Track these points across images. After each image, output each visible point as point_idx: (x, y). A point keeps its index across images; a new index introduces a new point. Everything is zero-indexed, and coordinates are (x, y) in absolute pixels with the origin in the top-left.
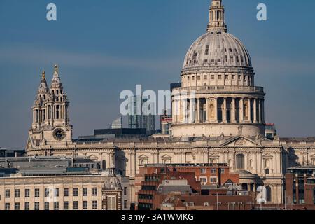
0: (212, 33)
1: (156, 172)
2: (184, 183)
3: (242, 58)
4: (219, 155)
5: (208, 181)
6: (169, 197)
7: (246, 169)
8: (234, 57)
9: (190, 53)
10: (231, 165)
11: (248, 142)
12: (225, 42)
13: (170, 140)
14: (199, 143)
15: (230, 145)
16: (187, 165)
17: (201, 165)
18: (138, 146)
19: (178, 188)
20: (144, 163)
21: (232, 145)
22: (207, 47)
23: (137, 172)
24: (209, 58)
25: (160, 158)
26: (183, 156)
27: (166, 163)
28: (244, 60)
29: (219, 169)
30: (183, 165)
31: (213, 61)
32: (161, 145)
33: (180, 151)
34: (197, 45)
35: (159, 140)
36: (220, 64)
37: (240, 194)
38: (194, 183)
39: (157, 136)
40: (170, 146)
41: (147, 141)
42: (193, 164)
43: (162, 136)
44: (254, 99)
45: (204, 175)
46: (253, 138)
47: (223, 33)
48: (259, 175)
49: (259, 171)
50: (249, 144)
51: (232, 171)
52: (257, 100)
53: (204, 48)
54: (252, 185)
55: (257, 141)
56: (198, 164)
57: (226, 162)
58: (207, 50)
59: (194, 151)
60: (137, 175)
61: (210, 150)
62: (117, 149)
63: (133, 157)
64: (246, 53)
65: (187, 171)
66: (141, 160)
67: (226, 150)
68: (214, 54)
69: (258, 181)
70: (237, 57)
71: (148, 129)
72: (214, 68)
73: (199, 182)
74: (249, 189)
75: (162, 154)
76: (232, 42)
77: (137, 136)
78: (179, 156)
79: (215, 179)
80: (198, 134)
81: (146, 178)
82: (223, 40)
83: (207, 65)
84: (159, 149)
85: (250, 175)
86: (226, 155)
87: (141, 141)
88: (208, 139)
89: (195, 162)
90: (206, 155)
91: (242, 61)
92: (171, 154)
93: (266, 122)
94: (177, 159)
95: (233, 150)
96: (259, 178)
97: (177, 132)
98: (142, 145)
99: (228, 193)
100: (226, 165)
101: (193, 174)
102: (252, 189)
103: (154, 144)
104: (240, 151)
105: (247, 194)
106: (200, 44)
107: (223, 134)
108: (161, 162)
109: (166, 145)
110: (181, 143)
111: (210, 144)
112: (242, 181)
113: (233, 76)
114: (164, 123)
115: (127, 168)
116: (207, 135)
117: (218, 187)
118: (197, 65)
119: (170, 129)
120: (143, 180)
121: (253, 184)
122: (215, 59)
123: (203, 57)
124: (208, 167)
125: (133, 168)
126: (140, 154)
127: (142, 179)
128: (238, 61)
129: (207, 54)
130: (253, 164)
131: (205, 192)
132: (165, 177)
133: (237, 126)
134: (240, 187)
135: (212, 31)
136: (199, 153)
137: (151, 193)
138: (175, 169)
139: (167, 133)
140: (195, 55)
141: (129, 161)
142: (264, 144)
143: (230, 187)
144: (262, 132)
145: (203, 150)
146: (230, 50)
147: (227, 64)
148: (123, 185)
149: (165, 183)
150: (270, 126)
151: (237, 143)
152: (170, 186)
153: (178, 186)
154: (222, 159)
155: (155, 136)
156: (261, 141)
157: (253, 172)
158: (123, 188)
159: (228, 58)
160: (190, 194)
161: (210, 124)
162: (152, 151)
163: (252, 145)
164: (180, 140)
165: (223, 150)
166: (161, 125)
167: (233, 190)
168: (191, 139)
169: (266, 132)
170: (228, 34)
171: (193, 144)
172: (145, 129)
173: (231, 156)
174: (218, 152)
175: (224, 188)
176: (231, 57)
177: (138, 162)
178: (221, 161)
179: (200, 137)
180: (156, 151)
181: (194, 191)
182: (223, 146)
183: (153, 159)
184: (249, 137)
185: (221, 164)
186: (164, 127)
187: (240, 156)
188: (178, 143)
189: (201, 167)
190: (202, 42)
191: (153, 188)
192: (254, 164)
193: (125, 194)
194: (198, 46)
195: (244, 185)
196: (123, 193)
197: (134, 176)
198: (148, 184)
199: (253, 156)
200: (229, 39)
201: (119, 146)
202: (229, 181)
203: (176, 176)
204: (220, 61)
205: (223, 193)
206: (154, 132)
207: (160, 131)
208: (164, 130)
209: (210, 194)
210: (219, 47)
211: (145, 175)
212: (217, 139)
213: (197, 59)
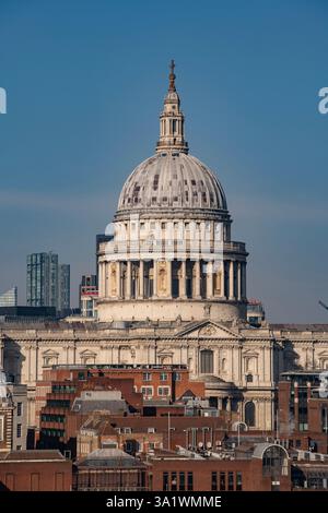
0: (164, 155)
1: (71, 379)
2: (115, 396)
3: (211, 195)
4: (173, 350)
5: (154, 393)
6: (92, 418)
7: (215, 373)
8: (200, 195)
9: (129, 186)
10: (192, 367)
11: (218, 330)
12: (185, 170)
13: (95, 326)
14: (141, 332)
15: (191, 335)
16: (121, 366)
17: (144, 366)
18: (42, 335)
19: (106, 404)
20: (51, 363)
21: (194, 334)
22: (157, 177)
23: (40, 378)
24: (159, 194)
25: (78, 356)
26: (116, 352)
27: (88, 363)
28: (215, 198)
29: (173, 374)
30: (114, 366)
31: (165, 199)
32: (79, 335)
33: (111, 344)
34: (140, 174)
35: (77, 326)
36: (176, 205)
37: (206, 415)
38: (131, 396)
39: (75, 320)
40: (94, 335)
41: (56, 327)
42: (132, 366)
43: (81, 320)
44: (230, 261)
45: (146, 383)
46: (228, 324)
47: (183, 155)
48: (237, 384)
49: (236, 378)
50: (220, 334)
51: (193, 377)
52: (236, 263)
53: (152, 179)
54: (224, 400)
55: (235, 330)
56: (138, 366)
57: (185, 362)
58: (156, 182)
59: (133, 344)
60: (39, 383)
61: (159, 343)
62: (7, 341)
63: (33, 353)
64: (219, 187)
65: (120, 377)
66: (47, 358)
67: (185, 343)
68: (167, 188)
69: (235, 394)
70: (204, 195)
71: (59, 308)
72: (167, 212)
73: (140, 396)
74: (220, 408)
75: (80, 349)
76: (196, 170)
77: (41, 319)
78: (109, 352)
79: (166, 390)
80: (140, 317)
81: (54, 387)
82: (182, 167)
83: (156, 206)
84: (76, 341)
85: (221, 384)
86: (184, 351)
87: (47, 327)
88: (156, 325)
89: (135, 362)
90: (152, 352)
91: (212, 200)
92: (95, 349)
93: (249, 299)
94: (105, 357)
95: (195, 343)
96: (236, 389)
97: (105, 314)
98: (50, 334)
99: (186, 412)
100: (183, 367)
101: (131, 381)
102: (224, 406)
103: (69, 333)
104: (207, 345)
105: (217, 415)
106: (144, 172)
107: (180, 317)
108: (79, 361)
109: (87, 334)
110: (112, 331)
111: (158, 333)
112: (208, 394)
114: (85, 299)
115: (24, 372)
116: (154, 318)
117: (170, 403)
118: (139, 206)
119: (94, 309)
120: (50, 391)
121: (227, 398)
122: (169, 196)
123: (149, 193)
124: (155, 370)
125: (33, 372)
126: (45, 349)
127: (48, 389)
128: (205, 200)
129: (155, 188)
130: (227, 366)
131: (150, 411)
132: (85, 386)
133: (203, 305)
134: (206, 404)
135: (164, 151)
136: (142, 347)
137: (62, 413)
138: (101, 374)
139: (90, 314)
140: (137, 189)
141: (27, 359)
142: (245, 333)
143: (190, 404)
144: (242, 315)
145: (148, 343)
146: (193, 183)
147: (189, 204)
148: (16, 400)
149: (85, 396)
150: (255, 306)
151: (202, 332)
152: (93, 402)
153: (106, 401)
154: (178, 357)
155: (70, 320)
156: (240, 329)
157: (228, 379)
158: (16, 405)
159: (190, 196)
160: (125, 414)
161: (160, 301)
162: (66, 344)
163: (227, 336)
164: (110, 326)
165: (180, 343)
166: (81, 302)
167: (195, 408)
168: (129, 325)
169: (248, 315)
170: (190, 157)
171: (132, 333)
172: (54, 308)
173: (193, 353)
174: (172, 347)
175: (180, 404)
176: (195, 194)
177: (41, 362)
178: (176, 361)
179: (143, 323)
180: (71, 344)
181: (132, 410)
182: (180, 337)
183: (67, 357)
184: (222, 322)
185: (176, 366)
186: (84, 304)
187: (207, 354)
188: (108, 331)
189: (144, 370)
190: (148, 169)
191: (66, 404)
192: (229, 366)
193: (19, 414)
194: (143, 175)
195: (213, 401)
196: (15, 412)
197: (34, 384)
198: (57, 398)
199: (227, 354)
200: (191, 166)
201: (11, 335)
202: (189, 393)
203: (103, 385)
204: (176, 199)
205: (178, 413)
206: (68, 312)
207: (78, 312)
208: (84, 310)
209: (158, 415)
210: (175, 177)
211: (53, 382)
212: (170, 325)
213: (140, 196)
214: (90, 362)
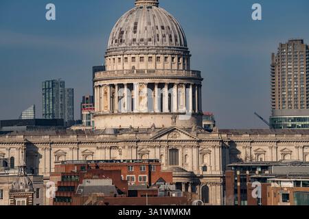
0: (141, 8)
1: (75, 170)
2: (108, 182)
3: (176, 37)
4: (150, 149)
5: (136, 180)
6: (91, 199)
7: (180, 165)
8: (167, 36)
9: (115, 31)
10: (163, 161)
11: (182, 134)
12: (156, 19)
13: (93, 133)
14: (126, 136)
15: (162, 138)
16: (112, 161)
17: (128, 161)
18: (55, 139)
19: (101, 189)
20: (60, 159)
21: (164, 138)
22: (136, 24)
23: (53, 171)
24: (138, 36)
25: (80, 154)
26: (108, 151)
27: (87, 159)
28: (178, 39)
29: (150, 167)
30: (107, 161)
31: (142, 40)
32: (81, 139)
33: (104, 145)
34: (123, 22)
35: (79, 133)
36: (150, 44)
37: (174, 195)
38: (120, 183)
39: (78, 128)
40: (91, 139)
41: (64, 134)
42: (119, 161)
43: (82, 128)
44: (190, 84)
45: (132, 173)
46: (189, 130)
47: (155, 8)
48: (196, 173)
49: (195, 168)
50: (183, 137)
51: (164, 168)
52: (194, 86)
53: (132, 25)
54: (187, 185)
55: (194, 134)
56: (124, 161)
57: (158, 158)
58: (135, 28)
59: (120, 145)
60: (52, 174)
61: (139, 144)
62: (28, 144)
63: (48, 152)
64: (181, 31)
65: (112, 169)
66: (58, 156)
67: (158, 144)
68: (144, 32)
69: (194, 180)
70: (170, 36)
71: (66, 120)
72: (143, 49)
73: (125, 182)
74: (183, 190)
75: (82, 149)
76: (164, 19)
77: (54, 127)
78: (103, 151)
79: (144, 178)
80: (125, 125)
81: (63, 177)
82: (154, 16)
83: (135, 45)
84: (79, 143)
85: (185, 173)
86: (157, 150)
87: (57, 133)
88: (137, 131)
89: (122, 158)
90: (134, 150)
91: (176, 40)
92: (93, 149)
93: (204, 111)
94: (100, 155)
95: (165, 144)
96: (195, 176)
97: (100, 124)
98: (59, 139)
99: (159, 193)
100: (157, 161)
101: (119, 172)
102: (187, 189)
103: (74, 138)
104: (173, 145)
105: (182, 195)
106: (126, 20)
107: (154, 126)
108: (81, 158)
109: (87, 138)
110: (105, 136)
111: (139, 137)
112: (175, 180)
113: (166, 58)
114: (85, 113)
115: (41, 166)
116: (135, 126)
117: (148, 187)
118: (123, 45)
119: (92, 120)
120: (60, 180)
121: (188, 183)
122: (145, 38)
123: (130, 36)
124: (137, 164)
125: (48, 166)
126: (56, 149)
127: (59, 178)
128: (171, 40)
129: (135, 32)
130: (189, 160)
131: (133, 193)
132: (86, 176)
133: (171, 116)
134: (173, 187)
135: (141, 5)
136: (127, 147)
137: (69, 195)
138: (97, 167)
139: (89, 124)
140: (122, 33)
141: (43, 157)
142: (201, 136)
143: (162, 187)
144: (199, 123)
145: (131, 144)
146: (163, 28)
147: (159, 43)
148: (36, 186)
149: (86, 183)
150: (209, 117)
151: (170, 136)
152: (92, 187)
153: (101, 187)
154: (153, 154)
155: (74, 128)
156: (198, 134)
157: (189, 169)
158: (35, 190)
159: (160, 37)
160: (115, 196)
161: (139, 114)
162: (71, 146)
163: (188, 138)
164: (104, 132)
165: (154, 144)
166: (82, 115)
167: (166, 190)
168: (117, 131)
169: (203, 123)
170: (160, 9)
171: (119, 137)
172: (63, 120)
173: (164, 151)
174: (149, 147)
175: (155, 188)
176: (164, 36)
177: (54, 159)
178: (151, 157)
179: (127, 130)
180: (76, 146)
181: (120, 192)
182: (154, 140)
183: (72, 155)
184: (184, 129)
185: (152, 161)
186: (84, 117)
187: (174, 151)
188: (102, 136)
189: (128, 164)
190: (129, 18)
191: (72, 189)
192: (190, 160)
193: (38, 197)
194: (125, 22)
195: (179, 185)
196: (35, 195)
197: (48, 175)
198: (65, 185)
199: (188, 151)
200: (161, 15)
201: (31, 139)
202: (161, 180)
203: (99, 175)
204: (150, 40)
205: (154, 194)
206: (73, 123)
207: (80, 122)
208: (84, 121)
209: (139, 196)
210: (149, 24)
211: (62, 173)
212: (147, 131)
213: (124, 38)
214: (89, 158)
